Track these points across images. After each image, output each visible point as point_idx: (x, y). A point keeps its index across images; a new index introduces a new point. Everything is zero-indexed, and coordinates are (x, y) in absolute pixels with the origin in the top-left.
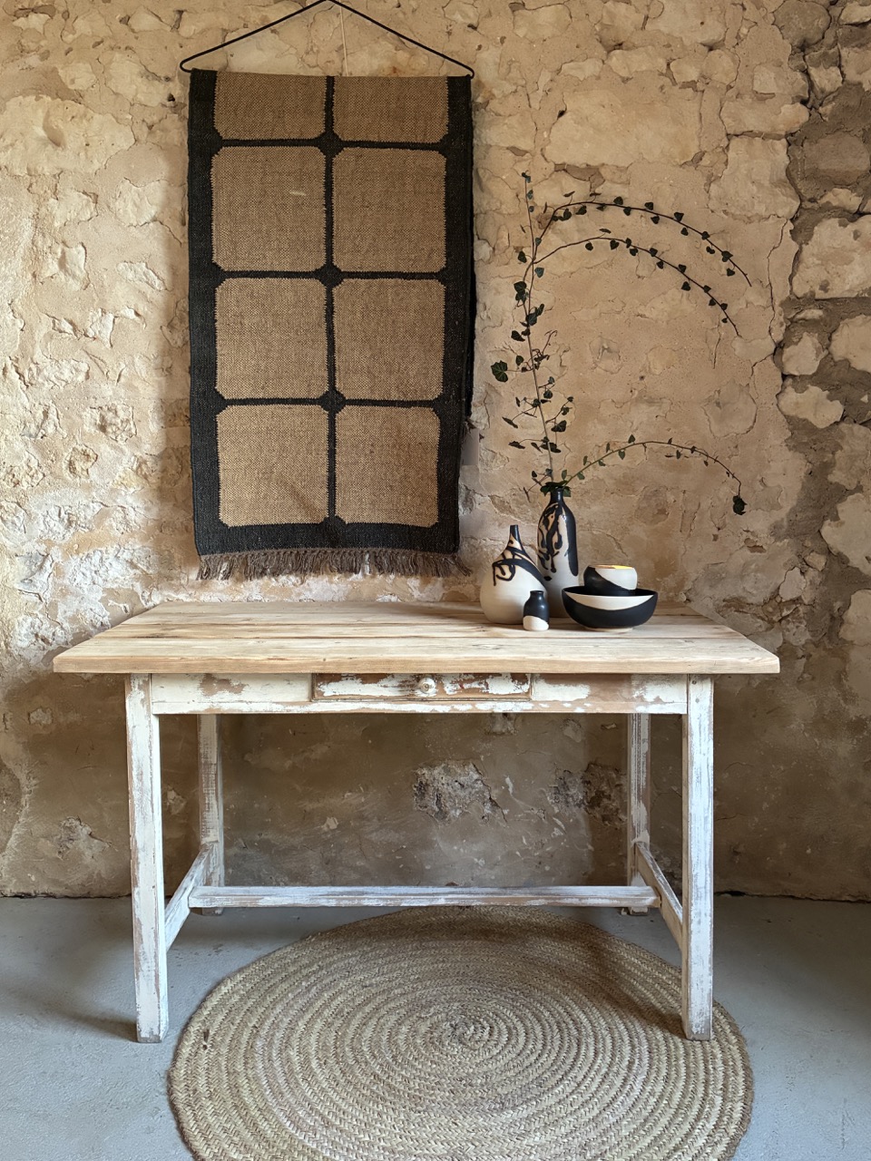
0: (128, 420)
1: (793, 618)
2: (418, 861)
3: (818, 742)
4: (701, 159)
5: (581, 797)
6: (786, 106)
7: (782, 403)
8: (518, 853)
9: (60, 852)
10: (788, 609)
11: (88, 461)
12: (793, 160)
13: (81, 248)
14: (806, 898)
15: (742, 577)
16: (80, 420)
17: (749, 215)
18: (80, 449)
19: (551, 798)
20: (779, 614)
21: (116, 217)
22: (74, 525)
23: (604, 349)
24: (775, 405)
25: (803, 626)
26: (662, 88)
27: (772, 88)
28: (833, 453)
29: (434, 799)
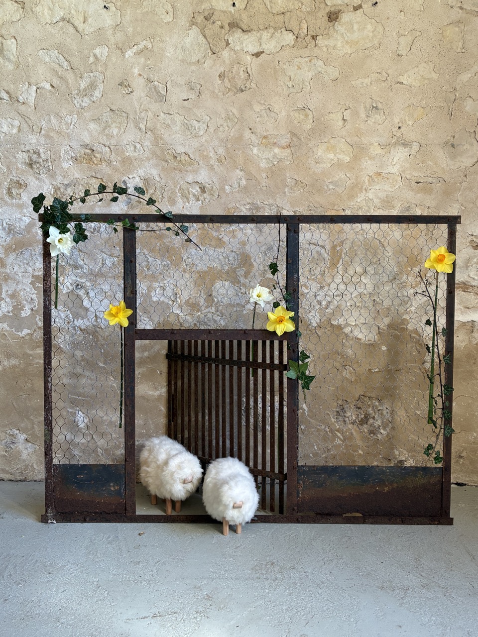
0: (47, 160)
5: (354, 418)
9: (6, 451)
11: (21, 188)
13: (13, 40)
16: (14, 160)
18: (15, 179)
21: (37, 18)
22: (12, 232)
23: (373, 107)
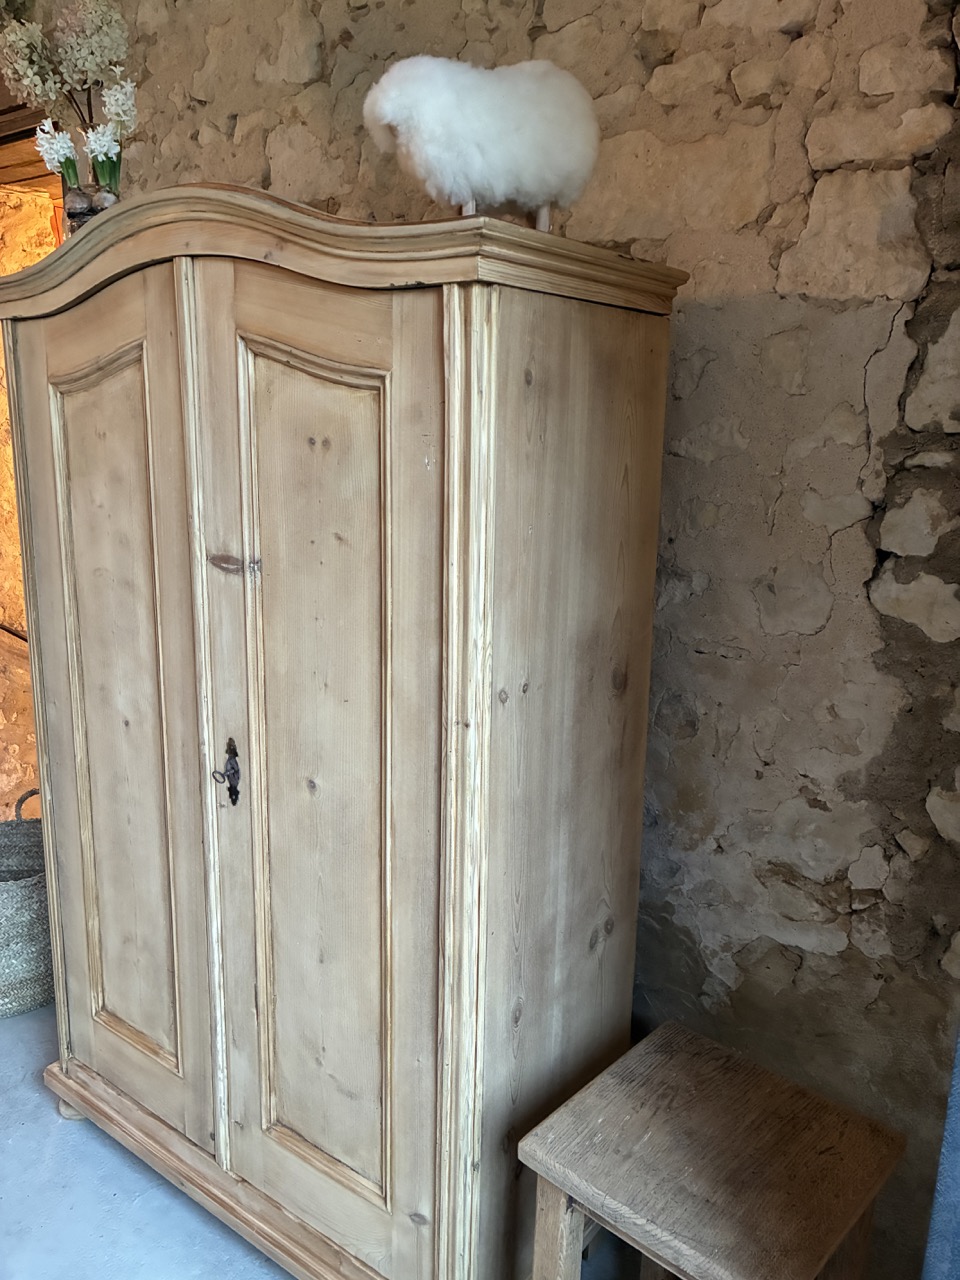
1: (868, 916)
3: (890, 1105)
4: (771, 216)
6: (911, 112)
7: (874, 596)
10: (862, 901)
12: (924, 204)
15: (794, 838)
17: (842, 298)
20: (847, 905)
24: (862, 599)
25: (883, 932)
26: (718, 113)
27: (888, 84)
28: (953, 686)
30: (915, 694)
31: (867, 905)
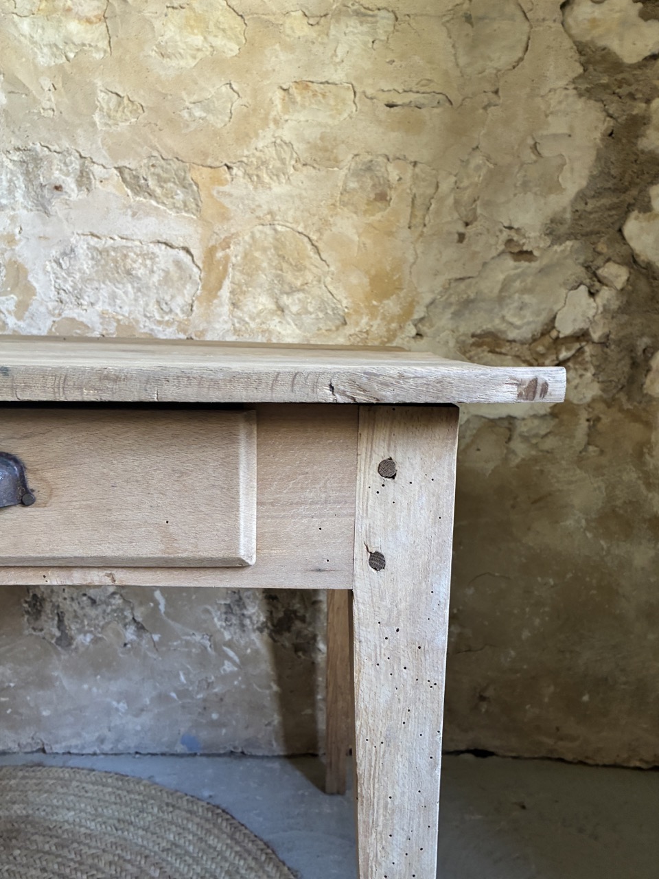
1: (575, 364)
2: (32, 704)
3: (605, 546)
7: (570, 21)
8: (173, 695)
10: (568, 349)
14: (581, 763)
15: (501, 299)
19: (219, 619)
20: (554, 357)
24: (558, 24)
25: (589, 375)
28: (648, 101)
29: (53, 619)
30: (616, 115)
31: (573, 352)
